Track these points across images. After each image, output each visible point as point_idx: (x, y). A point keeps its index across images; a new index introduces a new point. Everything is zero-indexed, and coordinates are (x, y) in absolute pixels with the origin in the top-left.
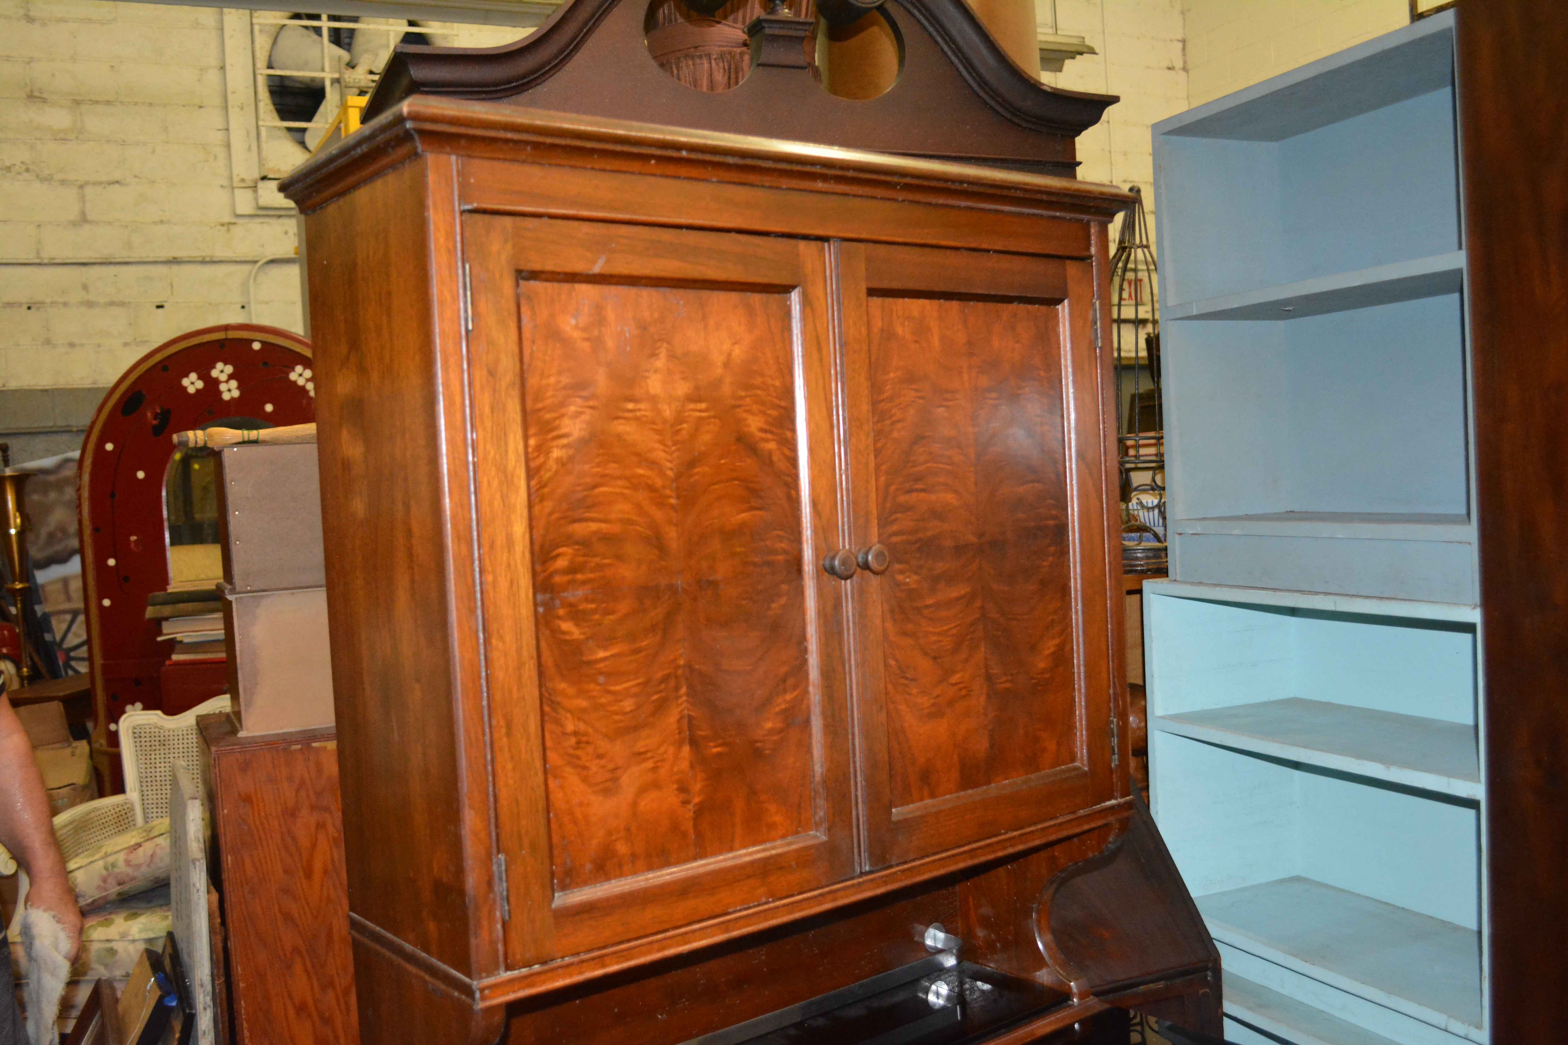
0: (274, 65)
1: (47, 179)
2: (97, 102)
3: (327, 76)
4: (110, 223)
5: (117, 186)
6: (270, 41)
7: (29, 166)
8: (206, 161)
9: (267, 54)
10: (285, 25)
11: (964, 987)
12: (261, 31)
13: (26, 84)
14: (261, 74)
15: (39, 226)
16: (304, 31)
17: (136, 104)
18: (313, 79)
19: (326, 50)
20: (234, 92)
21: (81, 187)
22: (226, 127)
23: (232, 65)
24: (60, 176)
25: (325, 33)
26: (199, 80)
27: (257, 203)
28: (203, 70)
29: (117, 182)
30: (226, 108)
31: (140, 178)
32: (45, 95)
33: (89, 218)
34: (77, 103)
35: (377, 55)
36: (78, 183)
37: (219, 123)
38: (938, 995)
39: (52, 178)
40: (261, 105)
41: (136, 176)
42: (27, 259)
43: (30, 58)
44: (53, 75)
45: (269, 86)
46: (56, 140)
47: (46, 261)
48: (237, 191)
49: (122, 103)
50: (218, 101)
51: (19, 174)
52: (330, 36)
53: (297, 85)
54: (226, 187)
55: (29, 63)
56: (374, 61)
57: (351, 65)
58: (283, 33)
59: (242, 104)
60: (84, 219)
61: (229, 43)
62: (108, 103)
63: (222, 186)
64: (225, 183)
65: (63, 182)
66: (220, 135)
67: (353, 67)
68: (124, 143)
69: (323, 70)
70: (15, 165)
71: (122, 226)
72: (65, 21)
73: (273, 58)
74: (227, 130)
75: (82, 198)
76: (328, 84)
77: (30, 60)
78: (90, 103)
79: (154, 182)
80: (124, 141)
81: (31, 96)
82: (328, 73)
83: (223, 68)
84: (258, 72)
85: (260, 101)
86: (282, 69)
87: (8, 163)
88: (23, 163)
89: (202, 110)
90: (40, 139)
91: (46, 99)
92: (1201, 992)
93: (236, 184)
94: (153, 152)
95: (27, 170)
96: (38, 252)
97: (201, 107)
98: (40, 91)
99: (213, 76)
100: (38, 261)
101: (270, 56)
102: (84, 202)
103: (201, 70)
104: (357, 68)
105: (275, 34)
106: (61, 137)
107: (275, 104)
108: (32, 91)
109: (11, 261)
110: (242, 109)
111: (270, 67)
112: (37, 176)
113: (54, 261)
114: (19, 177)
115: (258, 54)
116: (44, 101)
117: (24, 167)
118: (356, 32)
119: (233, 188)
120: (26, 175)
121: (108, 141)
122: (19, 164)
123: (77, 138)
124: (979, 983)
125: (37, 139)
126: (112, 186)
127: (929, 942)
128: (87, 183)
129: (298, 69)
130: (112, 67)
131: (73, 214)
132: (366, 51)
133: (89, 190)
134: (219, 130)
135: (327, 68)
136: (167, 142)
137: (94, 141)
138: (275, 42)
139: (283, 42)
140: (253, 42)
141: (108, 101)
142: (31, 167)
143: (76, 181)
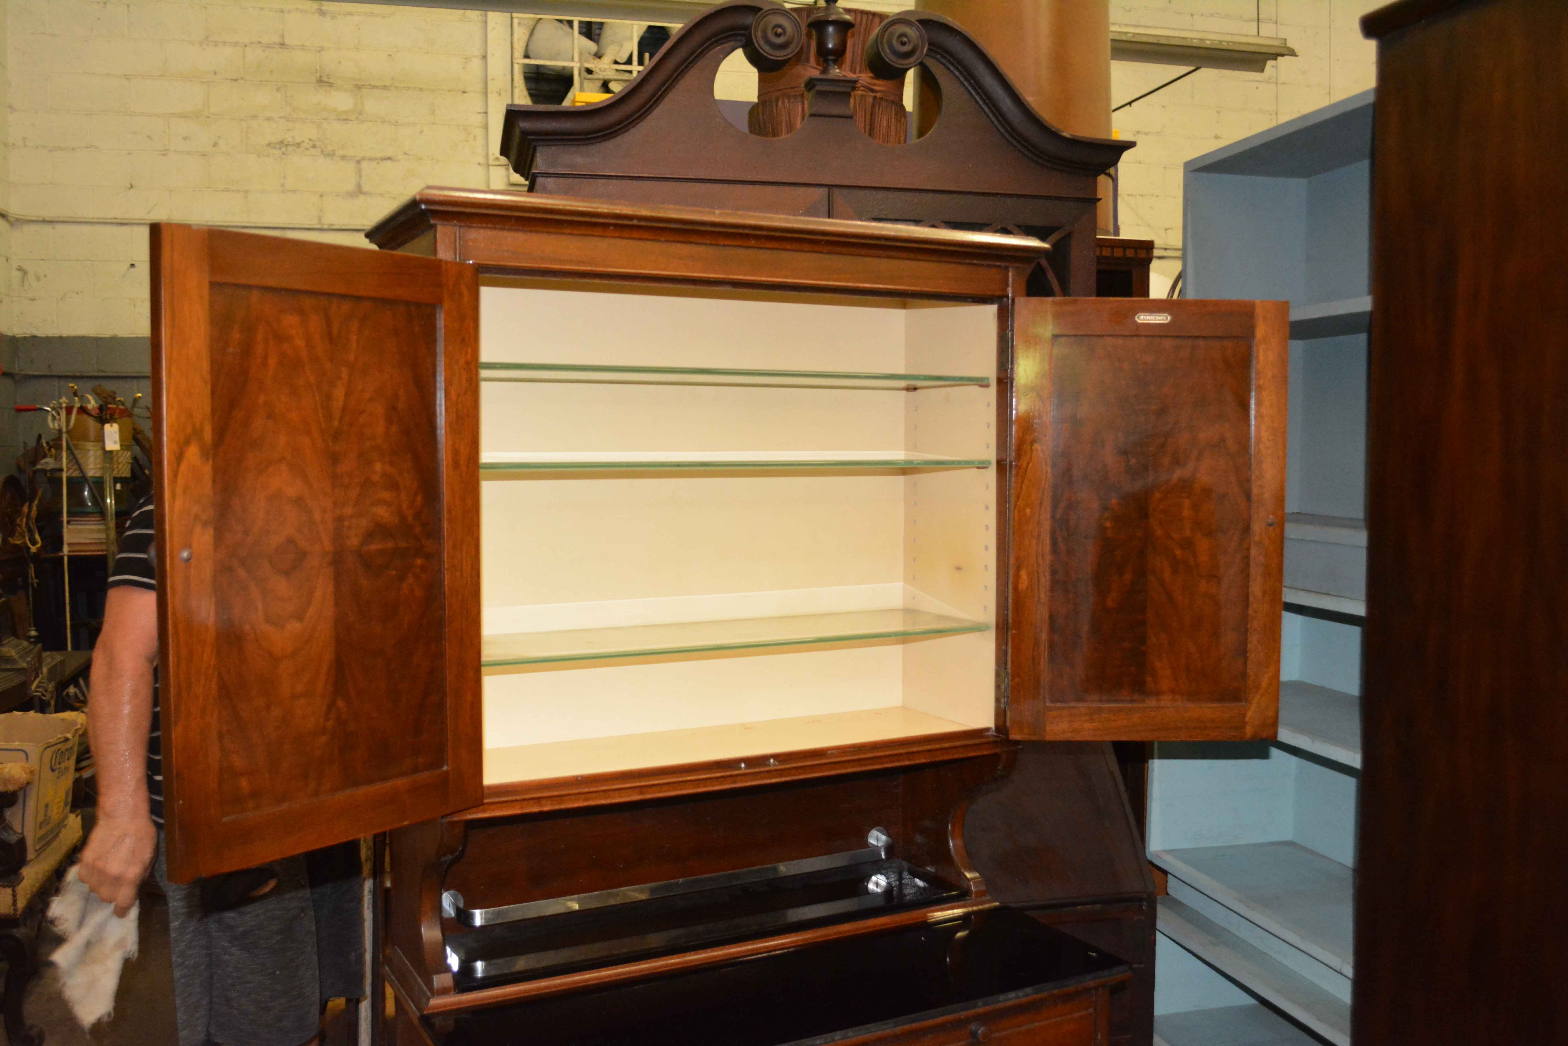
0: (531, 54)
1: (331, 155)
2: (375, 87)
3: (576, 66)
4: (381, 195)
5: (389, 162)
6: (527, 34)
7: (315, 143)
8: (467, 141)
9: (524, 45)
10: (540, 19)
11: (903, 881)
12: (519, 24)
13: (317, 70)
14: (518, 64)
15: (321, 196)
16: (558, 24)
17: (409, 88)
18: (564, 68)
19: (576, 42)
20: (493, 79)
21: (358, 162)
22: (485, 111)
23: (493, 55)
24: (341, 152)
25: (576, 25)
26: (464, 68)
27: (509, 180)
28: (467, 59)
29: (389, 158)
30: (486, 93)
31: (409, 155)
32: (331, 81)
33: (364, 189)
34: (359, 87)
35: (621, 46)
36: (357, 159)
37: (479, 107)
38: (877, 884)
39: (334, 154)
40: (516, 91)
41: (405, 154)
42: (309, 224)
43: (320, 47)
44: (340, 62)
45: (525, 73)
46: (339, 120)
47: (325, 227)
48: (493, 170)
49: (396, 87)
50: (479, 87)
51: (307, 149)
52: (580, 27)
53: (551, 72)
54: (482, 165)
55: (319, 52)
56: (619, 52)
57: (598, 56)
58: (539, 26)
59: (500, 90)
60: (359, 191)
61: (491, 35)
62: (385, 87)
63: (479, 164)
64: (482, 160)
65: (343, 158)
66: (480, 118)
67: (600, 57)
68: (396, 124)
69: (572, 60)
70: (303, 141)
71: (391, 197)
72: (351, 14)
73: (530, 48)
74: (486, 113)
75: (359, 172)
76: (576, 73)
77: (321, 49)
78: (370, 87)
79: (420, 159)
80: (397, 122)
81: (320, 81)
82: (577, 62)
83: (485, 57)
84: (515, 61)
85: (515, 88)
86: (536, 58)
87: (298, 140)
88: (310, 140)
89: (465, 94)
90: (325, 119)
91: (333, 84)
92: (1136, 918)
93: (491, 162)
94: (421, 132)
95: (314, 146)
96: (320, 219)
97: (464, 92)
98: (328, 76)
99: (476, 65)
100: (319, 226)
101: (527, 46)
102: (360, 176)
103: (466, 59)
104: (602, 59)
105: (532, 27)
106: (343, 118)
107: (528, 89)
108: (321, 77)
109: (296, 226)
110: (500, 94)
111: (527, 56)
112: (322, 151)
113: (334, 227)
114: (307, 152)
115: (516, 45)
116: (331, 85)
117: (311, 144)
118: (605, 26)
119: (488, 165)
120: (312, 151)
121: (383, 122)
122: (307, 141)
123: (357, 118)
124: (917, 881)
125: (323, 119)
126: (384, 161)
127: (872, 841)
128: (363, 158)
129: (551, 59)
130: (390, 55)
131: (351, 187)
132: (613, 42)
133: (364, 165)
134: (479, 113)
135: (576, 58)
136: (433, 124)
137: (371, 121)
138: (532, 34)
139: (540, 34)
140: (512, 34)
141: (384, 86)
142: (318, 144)
143: (355, 157)
